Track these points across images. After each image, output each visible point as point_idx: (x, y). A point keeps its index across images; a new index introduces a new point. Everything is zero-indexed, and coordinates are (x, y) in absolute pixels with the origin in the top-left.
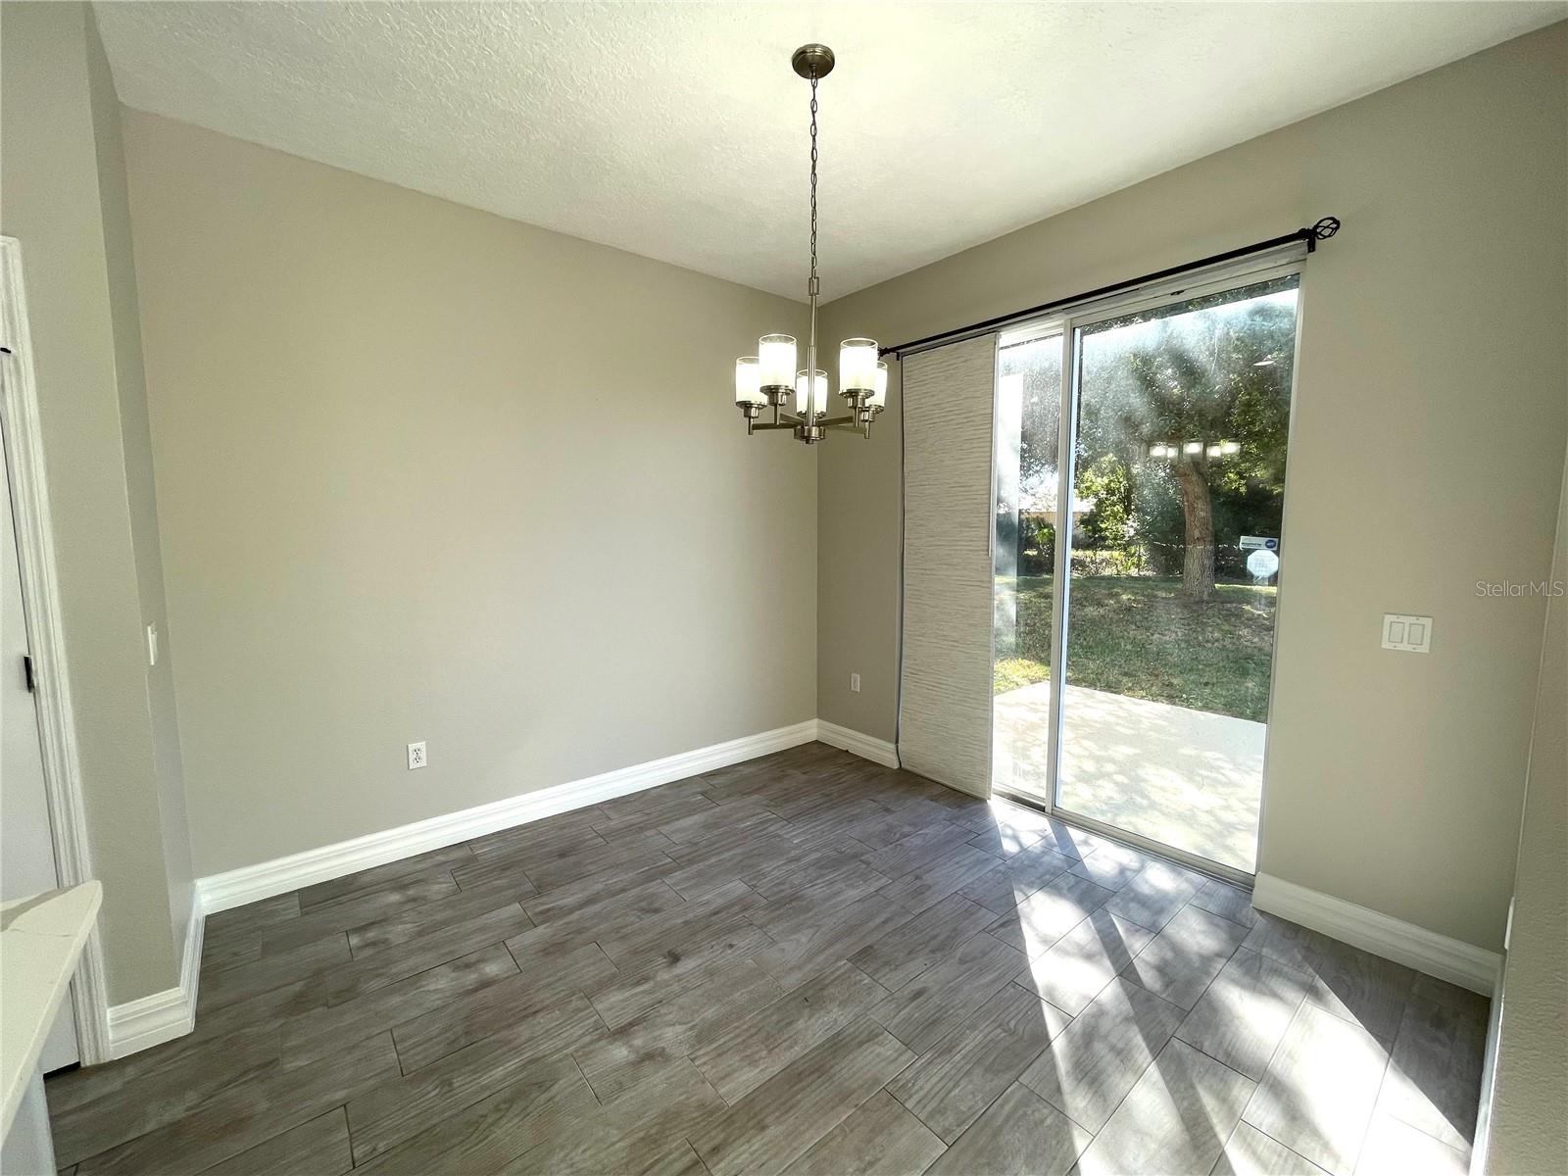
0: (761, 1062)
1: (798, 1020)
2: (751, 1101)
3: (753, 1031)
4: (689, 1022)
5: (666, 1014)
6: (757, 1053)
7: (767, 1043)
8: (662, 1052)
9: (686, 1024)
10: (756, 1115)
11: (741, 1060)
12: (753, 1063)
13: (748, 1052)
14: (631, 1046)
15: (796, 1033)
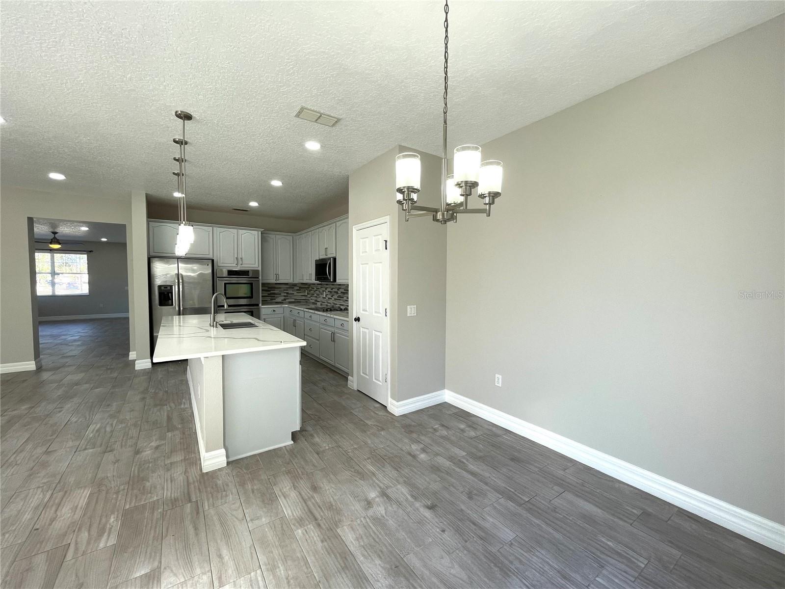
0: (357, 542)
1: (381, 561)
3: (377, 540)
4: (386, 515)
5: (392, 507)
6: (363, 540)
7: (368, 545)
8: (370, 507)
11: (360, 535)
12: (357, 539)
14: (375, 498)
15: (372, 559)
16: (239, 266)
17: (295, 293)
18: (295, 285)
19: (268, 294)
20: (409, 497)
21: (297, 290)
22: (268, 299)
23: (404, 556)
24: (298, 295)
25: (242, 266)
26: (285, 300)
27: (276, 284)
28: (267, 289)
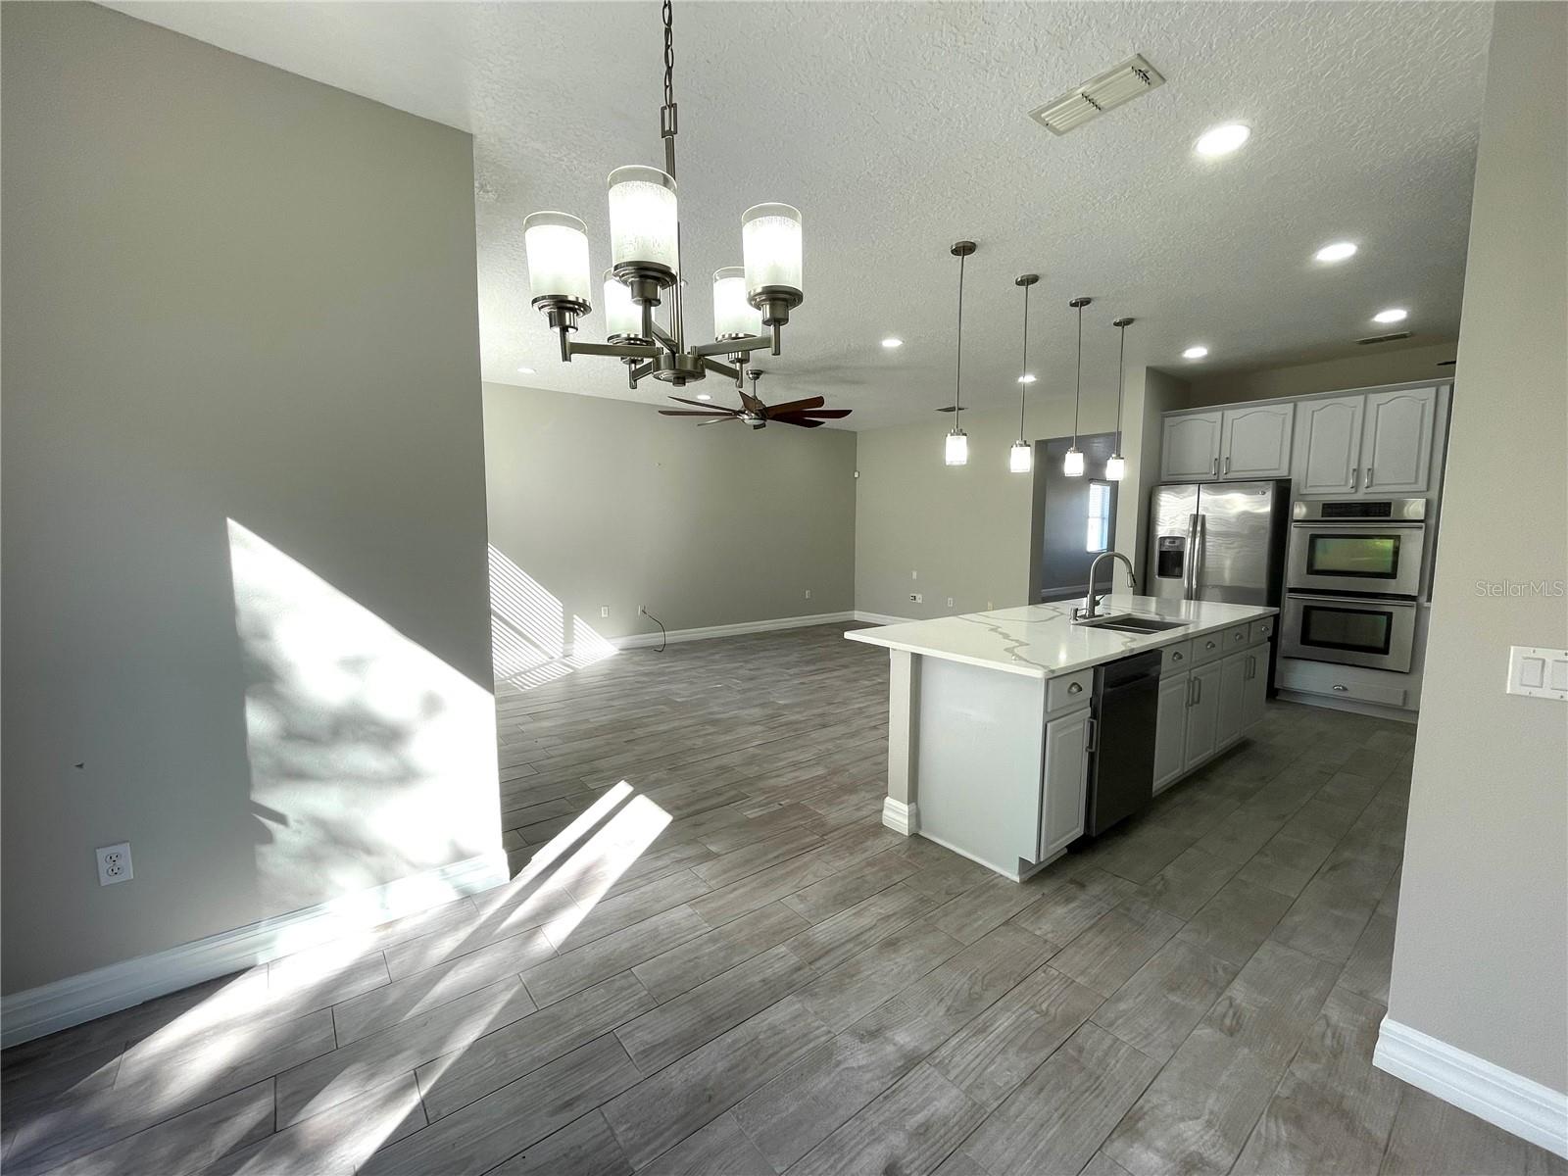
0: (765, 1028)
1: (722, 1071)
2: (772, 998)
3: (771, 1060)
4: (844, 1070)
5: (873, 1080)
6: (770, 1037)
7: (758, 1046)
8: (862, 1038)
9: (847, 1068)
10: (770, 988)
11: (784, 1030)
12: (772, 1027)
13: (777, 1038)
14: (895, 1044)
15: (727, 1056)
20: (920, 1118)
23: (734, 1113)
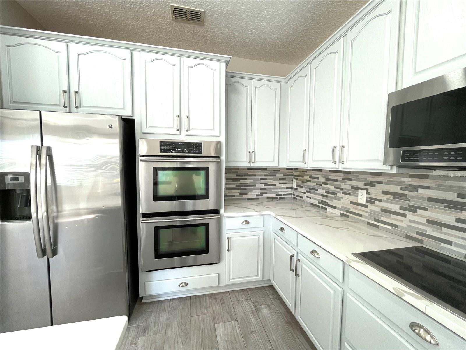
16: (184, 132)
17: (277, 183)
18: (277, 171)
19: (236, 186)
21: (281, 179)
22: (236, 193)
24: (281, 188)
25: (188, 133)
26: (261, 194)
27: (249, 169)
28: (234, 176)
